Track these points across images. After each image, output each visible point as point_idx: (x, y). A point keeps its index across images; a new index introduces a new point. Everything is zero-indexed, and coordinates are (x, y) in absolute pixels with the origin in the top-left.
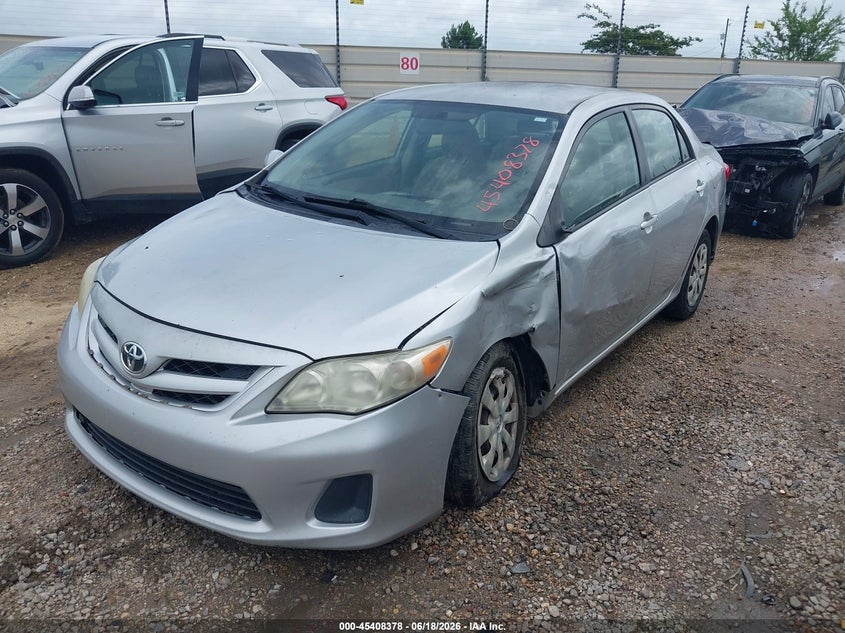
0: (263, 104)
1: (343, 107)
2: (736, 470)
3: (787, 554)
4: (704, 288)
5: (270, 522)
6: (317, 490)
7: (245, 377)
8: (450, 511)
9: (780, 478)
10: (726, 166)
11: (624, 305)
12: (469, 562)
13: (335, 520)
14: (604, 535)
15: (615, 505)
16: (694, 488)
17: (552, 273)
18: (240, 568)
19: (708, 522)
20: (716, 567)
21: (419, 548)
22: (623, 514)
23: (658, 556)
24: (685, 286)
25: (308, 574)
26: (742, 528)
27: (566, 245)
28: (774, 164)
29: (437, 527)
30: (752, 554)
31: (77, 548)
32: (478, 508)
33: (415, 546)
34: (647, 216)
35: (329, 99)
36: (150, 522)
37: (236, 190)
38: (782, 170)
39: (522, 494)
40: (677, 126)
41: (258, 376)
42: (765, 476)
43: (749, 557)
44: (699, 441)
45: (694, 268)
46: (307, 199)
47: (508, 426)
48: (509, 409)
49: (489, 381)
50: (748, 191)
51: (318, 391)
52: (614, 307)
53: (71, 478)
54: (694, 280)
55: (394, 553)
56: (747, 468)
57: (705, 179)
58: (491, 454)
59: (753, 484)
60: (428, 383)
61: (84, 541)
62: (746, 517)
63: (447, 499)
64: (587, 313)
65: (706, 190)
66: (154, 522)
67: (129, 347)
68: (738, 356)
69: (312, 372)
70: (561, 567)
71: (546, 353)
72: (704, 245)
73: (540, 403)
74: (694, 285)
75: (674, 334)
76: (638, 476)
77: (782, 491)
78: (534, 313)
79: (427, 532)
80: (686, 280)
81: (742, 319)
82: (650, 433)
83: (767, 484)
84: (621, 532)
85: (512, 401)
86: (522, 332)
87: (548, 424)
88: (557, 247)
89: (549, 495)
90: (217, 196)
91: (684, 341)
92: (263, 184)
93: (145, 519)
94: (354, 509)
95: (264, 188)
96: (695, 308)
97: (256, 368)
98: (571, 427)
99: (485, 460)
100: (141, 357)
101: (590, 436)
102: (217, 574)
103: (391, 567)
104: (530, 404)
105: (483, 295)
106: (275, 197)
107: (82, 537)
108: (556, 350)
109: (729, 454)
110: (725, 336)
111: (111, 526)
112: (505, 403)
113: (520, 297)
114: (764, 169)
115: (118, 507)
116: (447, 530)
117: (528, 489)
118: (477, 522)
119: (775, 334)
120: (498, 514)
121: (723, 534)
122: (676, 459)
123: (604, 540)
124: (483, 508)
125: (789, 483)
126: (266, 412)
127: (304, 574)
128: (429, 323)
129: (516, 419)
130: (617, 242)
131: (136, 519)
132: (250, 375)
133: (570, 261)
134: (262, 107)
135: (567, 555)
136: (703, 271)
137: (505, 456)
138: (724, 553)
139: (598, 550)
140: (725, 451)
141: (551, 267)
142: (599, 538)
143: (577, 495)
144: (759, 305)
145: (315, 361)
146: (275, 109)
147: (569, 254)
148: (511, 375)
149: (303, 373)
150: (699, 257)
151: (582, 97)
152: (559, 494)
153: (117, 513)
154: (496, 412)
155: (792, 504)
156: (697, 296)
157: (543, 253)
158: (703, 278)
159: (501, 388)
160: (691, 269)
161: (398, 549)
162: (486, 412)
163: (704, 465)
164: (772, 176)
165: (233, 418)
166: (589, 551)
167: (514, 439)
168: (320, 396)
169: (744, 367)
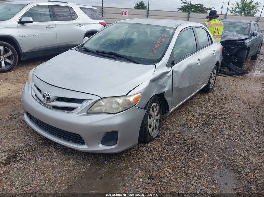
0: (80, 24)
1: (105, 26)
2: (223, 134)
3: (237, 157)
4: (214, 83)
5: (88, 145)
6: (102, 135)
7: (81, 103)
8: (139, 144)
9: (236, 137)
10: (222, 46)
11: (191, 86)
12: (146, 158)
13: (107, 144)
14: (185, 152)
15: (188, 143)
16: (211, 139)
17: (171, 75)
18: (78, 159)
19: (215, 149)
20: (217, 160)
21: (131, 154)
22: (190, 146)
23: (200, 157)
24: (209, 82)
25: (98, 161)
26: (225, 150)
27: (175, 67)
28: (237, 46)
29: (136, 149)
30: (227, 157)
31: (29, 154)
32: (148, 143)
33: (129, 154)
34: (199, 60)
35: (100, 23)
36: (50, 146)
37: (75, 49)
38: (239, 48)
39: (160, 140)
40: (208, 33)
41: (85, 103)
42: (231, 136)
43: (227, 158)
44: (212, 126)
45: (212, 77)
46: (97, 52)
47: (157, 120)
48: (157, 115)
49: (152, 107)
50: (228, 54)
51: (102, 107)
52: (188, 86)
53: (26, 134)
54: (212, 80)
55: (123, 155)
56: (226, 134)
57: (216, 50)
58: (152, 128)
59: (228, 138)
60: (135, 105)
61: (31, 151)
62: (226, 147)
63: (139, 141)
64: (180, 88)
65: (216, 53)
66: (52, 147)
67: (45, 94)
68: (224, 103)
69: (101, 101)
70: (172, 160)
71: (168, 99)
72: (215, 70)
73: (166, 114)
74: (212, 82)
75: (205, 97)
76: (195, 136)
77: (236, 140)
78: (165, 87)
79: (133, 150)
80: (209, 80)
81: (226, 92)
82: (198, 124)
83: (232, 138)
84: (190, 151)
85: (158, 113)
86: (161, 93)
87: (168, 121)
88: (172, 67)
89: (169, 140)
90: (69, 51)
91: (208, 98)
92: (83, 47)
93: (49, 146)
94: (113, 141)
95: (84, 48)
96: (212, 89)
97: (84, 100)
98: (175, 122)
99: (150, 130)
100: (49, 96)
101: (180, 124)
102: (71, 161)
103: (123, 159)
104: (163, 114)
105: (151, 80)
106: (87, 51)
107: (30, 150)
108: (171, 98)
109: (221, 130)
110: (220, 97)
111: (39, 147)
112: (156, 114)
113: (161, 82)
114: (234, 48)
115: (40, 142)
116: (139, 149)
117: (162, 138)
118: (148, 147)
119: (235, 97)
120: (154, 145)
121: (219, 152)
122: (206, 131)
123: (185, 153)
124: (149, 143)
125: (238, 138)
126: (87, 113)
127: (97, 161)
128: (135, 88)
129: (159, 118)
130: (189, 67)
131: (46, 146)
132: (82, 102)
133: (176, 72)
134: (80, 25)
135: (174, 157)
136: (214, 78)
137: (156, 129)
138: (219, 157)
139: (183, 155)
140: (220, 129)
141: (170, 73)
142: (183, 152)
143: (177, 140)
144: (231, 88)
145: (102, 98)
146: (84, 26)
147: (176, 70)
148: (158, 106)
149: (98, 102)
150: (213, 73)
151: (180, 23)
152: (171, 140)
153: (40, 144)
154: (153, 116)
155: (239, 144)
156: (212, 85)
157: (168, 69)
158: (214, 80)
159: (155, 109)
160: (211, 77)
161: (125, 154)
162: (151, 116)
163: (214, 133)
164: (236, 50)
165: (77, 114)
166: (180, 156)
167: (158, 124)
168: (103, 108)
169: (226, 106)
